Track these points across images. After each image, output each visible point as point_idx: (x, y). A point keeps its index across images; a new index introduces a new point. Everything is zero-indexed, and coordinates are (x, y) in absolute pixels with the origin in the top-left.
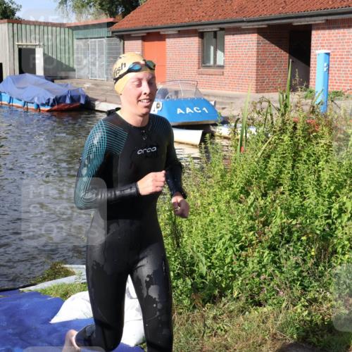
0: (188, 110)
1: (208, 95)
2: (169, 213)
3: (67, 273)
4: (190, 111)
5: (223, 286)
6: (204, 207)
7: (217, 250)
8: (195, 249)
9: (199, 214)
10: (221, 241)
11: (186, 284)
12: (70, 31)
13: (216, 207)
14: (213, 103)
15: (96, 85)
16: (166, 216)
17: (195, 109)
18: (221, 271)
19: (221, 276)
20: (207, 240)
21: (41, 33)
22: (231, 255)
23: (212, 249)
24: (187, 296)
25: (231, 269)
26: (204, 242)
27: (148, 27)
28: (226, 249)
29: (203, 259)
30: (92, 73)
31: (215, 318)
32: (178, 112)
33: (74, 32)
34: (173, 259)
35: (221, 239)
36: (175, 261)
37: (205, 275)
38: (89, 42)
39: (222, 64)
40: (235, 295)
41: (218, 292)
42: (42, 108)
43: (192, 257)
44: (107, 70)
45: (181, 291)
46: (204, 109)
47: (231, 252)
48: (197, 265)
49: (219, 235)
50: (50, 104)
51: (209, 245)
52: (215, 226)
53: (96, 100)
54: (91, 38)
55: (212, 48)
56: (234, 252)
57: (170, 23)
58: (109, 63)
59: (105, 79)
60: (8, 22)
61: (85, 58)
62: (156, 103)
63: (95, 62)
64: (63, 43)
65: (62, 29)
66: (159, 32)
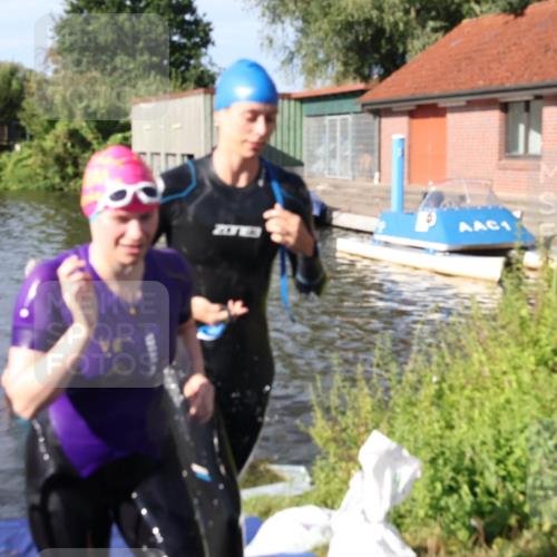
0: (478, 226)
1: (509, 202)
2: (437, 387)
3: (275, 479)
5: (527, 510)
6: (497, 379)
7: (514, 449)
8: (478, 449)
10: (523, 436)
11: (463, 505)
12: (298, 104)
13: (515, 377)
14: (517, 214)
15: (336, 187)
16: (433, 391)
18: (523, 485)
19: (523, 493)
20: (499, 432)
23: (507, 449)
24: (463, 524)
26: (494, 436)
27: (418, 96)
29: (492, 466)
30: (329, 169)
32: (462, 229)
33: (304, 106)
34: (441, 461)
35: (522, 432)
36: (445, 464)
37: (494, 490)
38: (326, 121)
39: (538, 152)
41: (517, 520)
43: (472, 460)
44: (353, 164)
45: (453, 515)
46: (505, 224)
48: (482, 474)
49: (519, 425)
51: (502, 442)
52: (512, 410)
53: (336, 209)
54: (330, 115)
55: (522, 127)
57: (453, 89)
58: (357, 153)
59: (350, 178)
60: (205, 93)
61: (320, 144)
62: (426, 214)
63: (334, 151)
64: (285, 124)
65: (285, 102)
66: (436, 104)
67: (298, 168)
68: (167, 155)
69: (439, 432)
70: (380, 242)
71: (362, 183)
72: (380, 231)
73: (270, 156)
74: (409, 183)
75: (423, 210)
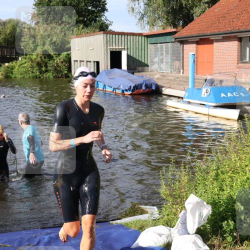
0: (229, 95)
1: (244, 84)
3: (143, 212)
4: (231, 95)
12: (146, 38)
14: (247, 89)
15: (163, 76)
17: (234, 94)
21: (126, 40)
27: (200, 35)
30: (160, 68)
32: (222, 96)
33: (149, 39)
38: (159, 46)
42: (126, 93)
44: (171, 65)
46: (241, 94)
50: (131, 90)
53: (163, 87)
54: (160, 43)
55: (248, 49)
57: (216, 31)
58: (173, 60)
59: (170, 72)
60: (104, 34)
61: (155, 57)
62: (206, 89)
63: (162, 59)
64: (140, 47)
65: (140, 37)
66: (209, 38)
67: (146, 68)
68: (87, 62)
69: (217, 192)
70: (185, 101)
71: (175, 74)
72: (186, 97)
73: (134, 62)
74: (197, 74)
75: (204, 88)
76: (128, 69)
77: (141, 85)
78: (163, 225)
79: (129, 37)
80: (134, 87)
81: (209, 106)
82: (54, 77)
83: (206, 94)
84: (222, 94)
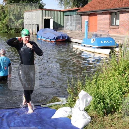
0: (105, 42)
1: (113, 36)
3: (58, 101)
4: (106, 42)
5: (116, 108)
6: (109, 78)
7: (113, 94)
8: (105, 93)
9: (107, 80)
10: (115, 91)
11: (101, 106)
12: (63, 13)
13: (113, 77)
14: (114, 39)
15: (72, 32)
16: (95, 81)
17: (107, 41)
18: (115, 102)
19: (115, 104)
20: (110, 90)
21: (52, 14)
22: (119, 96)
23: (111, 94)
24: (101, 111)
25: (118, 101)
26: (108, 91)
27: (91, 11)
28: (117, 94)
29: (108, 97)
30: (70, 28)
31: (112, 120)
32: (101, 43)
33: (64, 13)
34: (96, 97)
35: (115, 90)
36: (97, 97)
37: (108, 103)
38: (69, 17)
39: (118, 24)
40: (120, 111)
41: (113, 110)
42: (52, 41)
43: (104, 96)
44: (76, 27)
45: (99, 109)
46: (111, 41)
47: (119, 95)
48: (106, 99)
49: (114, 88)
51: (110, 92)
52: (113, 85)
53: (71, 38)
54: (70, 15)
55: (115, 19)
56: (120, 95)
57: (99, 9)
58: (77, 24)
59: (75, 30)
60: (41, 10)
61: (68, 22)
62: (93, 39)
63: (71, 24)
64: (60, 17)
65: (60, 12)
66: (95, 13)
67: (63, 28)
68: (32, 25)
69: (96, 90)
70: (83, 45)
71: (78, 32)
72: (83, 43)
73: (56, 25)
74: (89, 32)
75: (92, 38)
76: (53, 28)
77: (60, 37)
78: (68, 107)
79: (54, 12)
80: (56, 38)
81: (95, 48)
82: (15, 32)
83: (93, 42)
84: (101, 41)
